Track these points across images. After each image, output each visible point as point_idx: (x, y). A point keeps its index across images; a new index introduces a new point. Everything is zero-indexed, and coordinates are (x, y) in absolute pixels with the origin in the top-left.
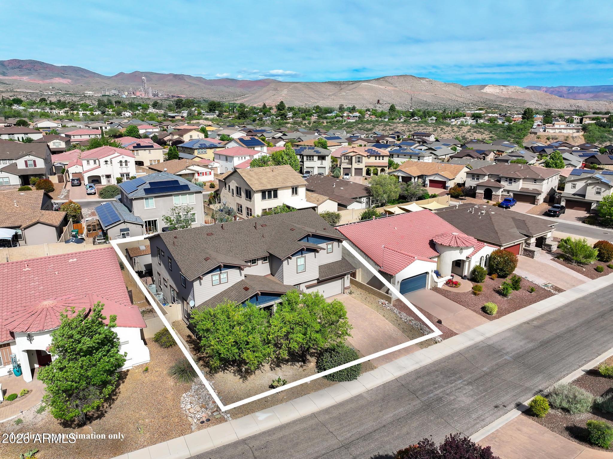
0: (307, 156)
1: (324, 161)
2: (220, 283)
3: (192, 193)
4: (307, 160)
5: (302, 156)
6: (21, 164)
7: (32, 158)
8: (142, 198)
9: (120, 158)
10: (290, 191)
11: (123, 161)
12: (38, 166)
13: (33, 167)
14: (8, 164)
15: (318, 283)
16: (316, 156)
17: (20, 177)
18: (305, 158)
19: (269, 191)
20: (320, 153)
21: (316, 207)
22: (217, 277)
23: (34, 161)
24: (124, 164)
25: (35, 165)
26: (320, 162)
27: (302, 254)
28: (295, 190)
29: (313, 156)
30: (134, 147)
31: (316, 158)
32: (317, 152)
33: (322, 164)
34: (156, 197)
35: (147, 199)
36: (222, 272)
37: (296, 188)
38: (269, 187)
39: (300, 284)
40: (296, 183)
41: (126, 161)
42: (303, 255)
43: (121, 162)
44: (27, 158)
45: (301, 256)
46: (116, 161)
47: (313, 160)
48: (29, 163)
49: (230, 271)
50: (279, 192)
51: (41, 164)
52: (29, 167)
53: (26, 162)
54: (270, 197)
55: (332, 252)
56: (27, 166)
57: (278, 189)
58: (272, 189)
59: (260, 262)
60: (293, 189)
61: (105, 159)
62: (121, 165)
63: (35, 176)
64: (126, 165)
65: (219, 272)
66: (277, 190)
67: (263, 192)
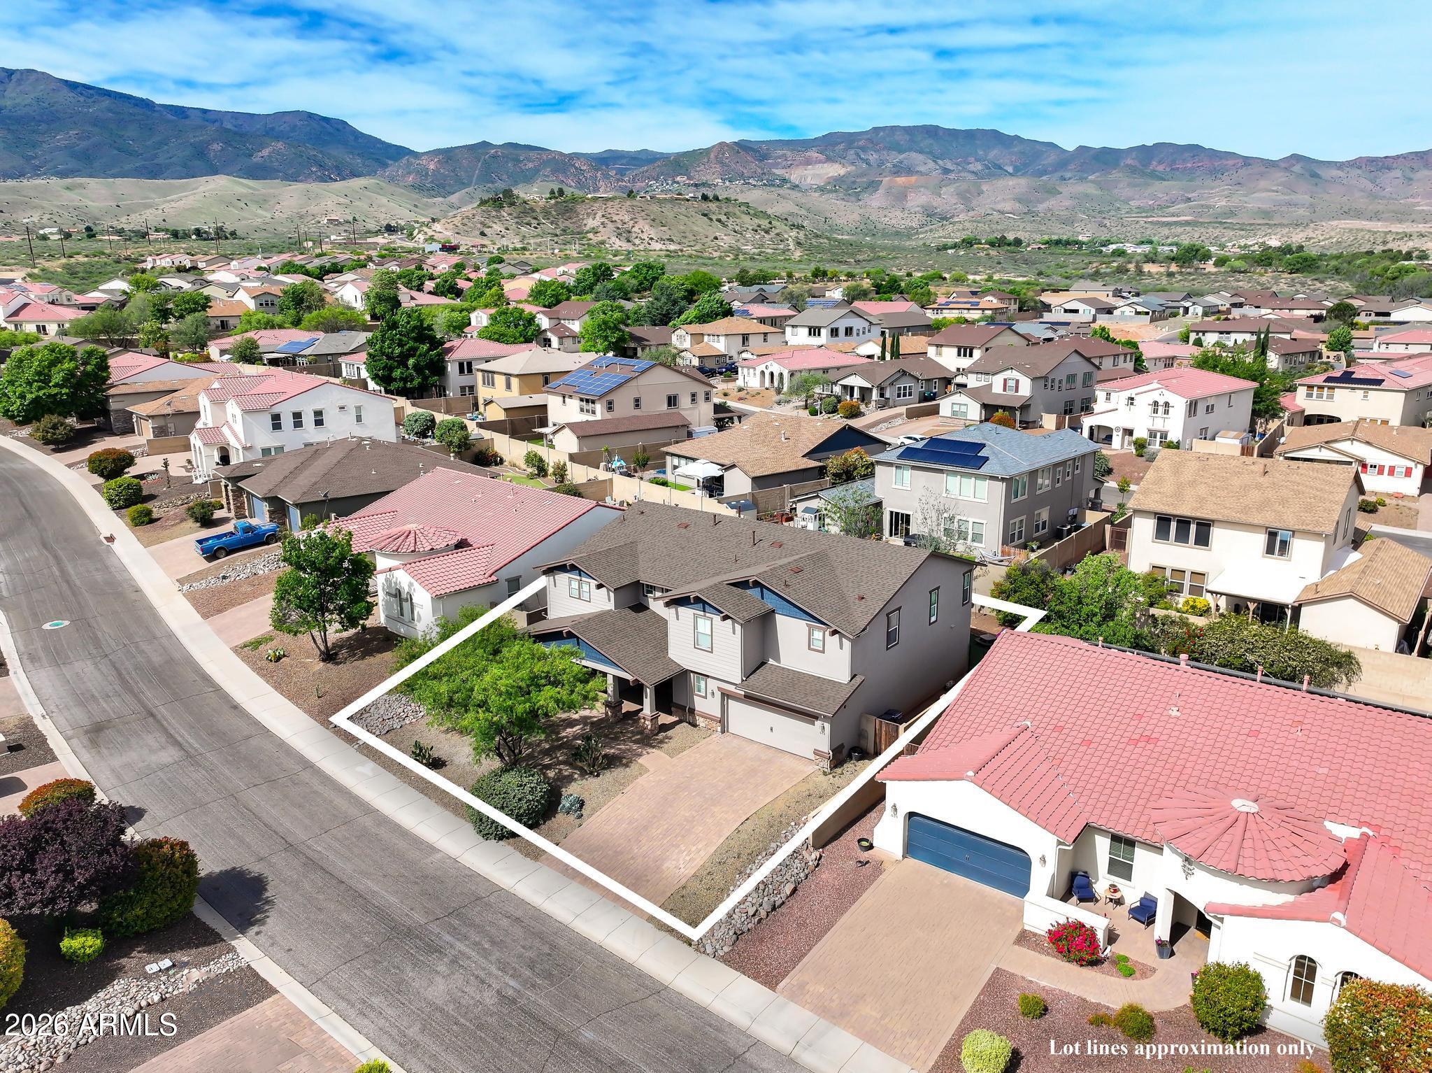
2: (579, 598)
3: (984, 477)
6: (997, 384)
7: (1014, 374)
8: (890, 464)
9: (1155, 396)
10: (1261, 539)
11: (1161, 403)
12: (1020, 393)
13: (1013, 393)
14: (985, 382)
17: (985, 406)
19: (1184, 523)
21: (1286, 606)
23: (1017, 381)
24: (1161, 409)
25: (1017, 391)
27: (703, 611)
28: (1276, 544)
34: (914, 468)
35: (898, 467)
37: (1285, 537)
38: (1185, 510)
40: (1287, 518)
41: (1167, 404)
42: (706, 614)
43: (1156, 403)
44: (1008, 374)
46: (1144, 402)
48: (1011, 383)
50: (1216, 533)
51: (1026, 388)
52: (1007, 392)
53: (1005, 380)
54: (1182, 537)
55: (823, 652)
56: (1004, 389)
57: (1213, 521)
58: (1194, 519)
60: (1272, 535)
61: (1128, 394)
62: (1156, 411)
63: (1004, 408)
64: (1166, 412)
66: (1209, 525)
67: (1163, 521)
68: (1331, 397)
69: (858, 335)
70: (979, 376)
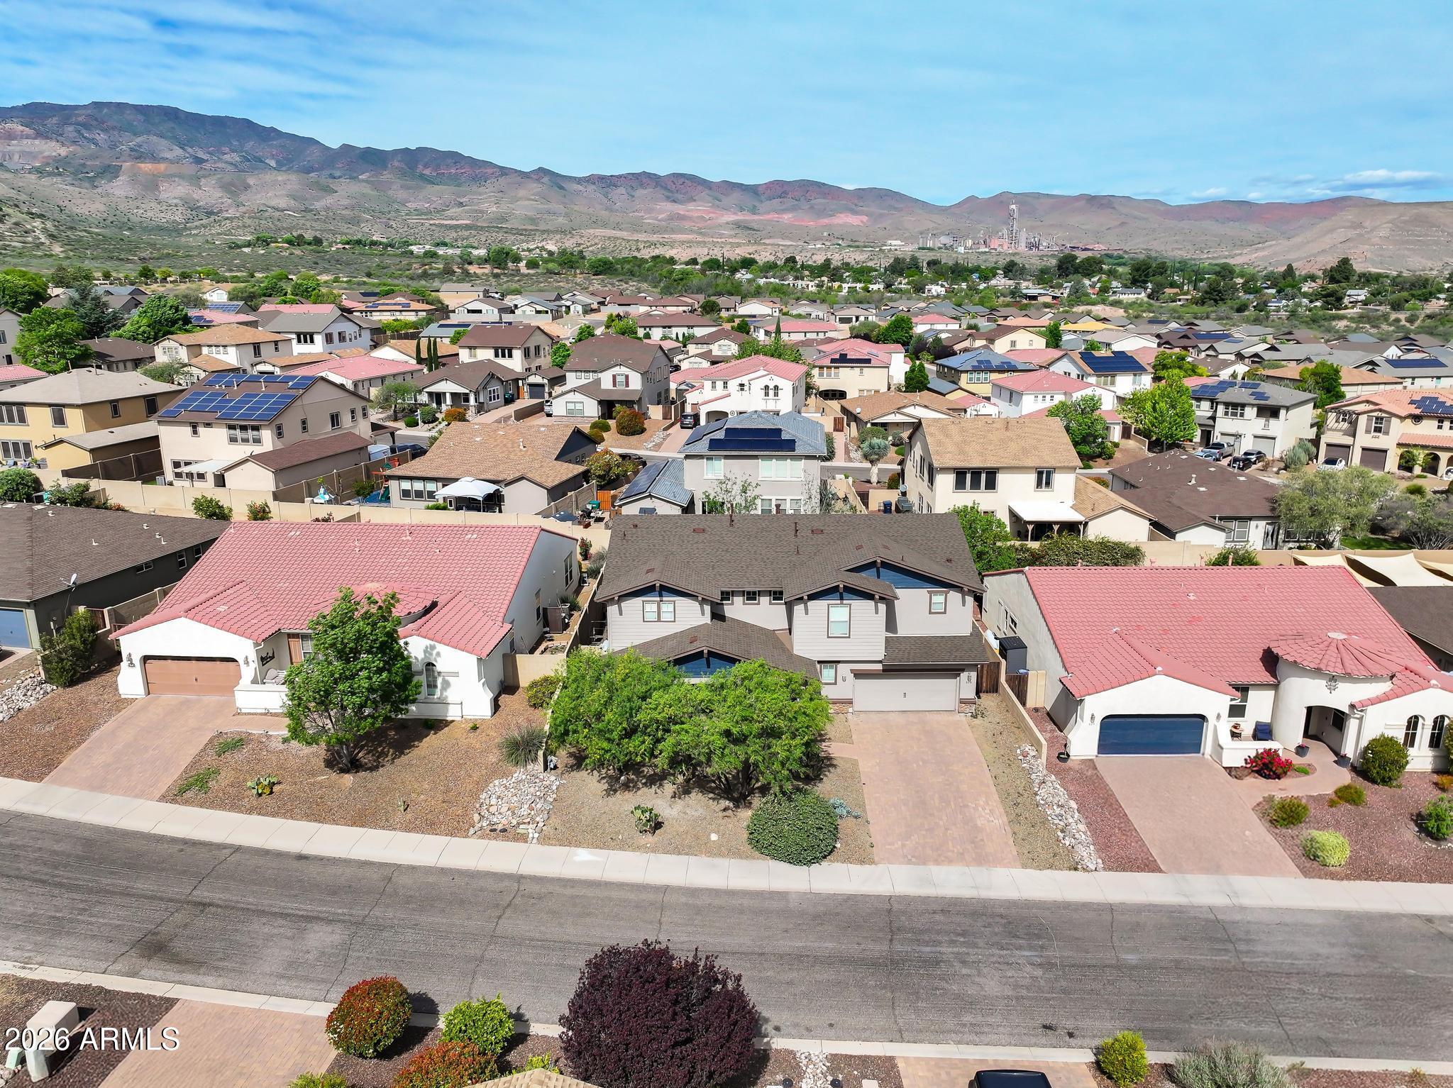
0: (1227, 405)
1: (1272, 421)
2: (659, 620)
3: (799, 457)
4: (1226, 414)
5: (1214, 403)
6: (607, 380)
7: (624, 370)
8: (701, 457)
9: (765, 381)
10: (1033, 477)
11: (771, 386)
12: (631, 387)
13: (623, 388)
14: (591, 380)
15: (883, 670)
16: (1253, 405)
17: (601, 402)
18: (1221, 408)
19: (976, 473)
20: (1266, 399)
21: (1081, 523)
22: (654, 608)
23: (627, 377)
24: (771, 393)
25: (627, 385)
26: (1262, 421)
27: (842, 599)
28: (1044, 478)
29: (1243, 406)
30: (833, 361)
31: (1250, 412)
32: (1261, 396)
33: (1266, 427)
34: (726, 457)
35: (710, 458)
36: (664, 599)
37: (1049, 474)
38: (976, 463)
39: (839, 662)
40: (1048, 461)
41: (776, 388)
42: (845, 602)
43: (767, 387)
44: (616, 370)
45: (839, 602)
46: (758, 385)
47: (1242, 415)
48: (620, 379)
49: (680, 601)
50: (1001, 478)
51: (636, 383)
52: (618, 387)
53: (614, 377)
54: (975, 485)
55: (945, 613)
56: (614, 385)
57: (998, 469)
58: (984, 469)
59: (765, 600)
60: (1040, 474)
61: (739, 381)
62: (767, 394)
63: (623, 402)
64: (776, 394)
65: (658, 599)
66: (995, 473)
67: (960, 474)
68: (837, 375)
69: (350, 340)
70: (579, 374)
